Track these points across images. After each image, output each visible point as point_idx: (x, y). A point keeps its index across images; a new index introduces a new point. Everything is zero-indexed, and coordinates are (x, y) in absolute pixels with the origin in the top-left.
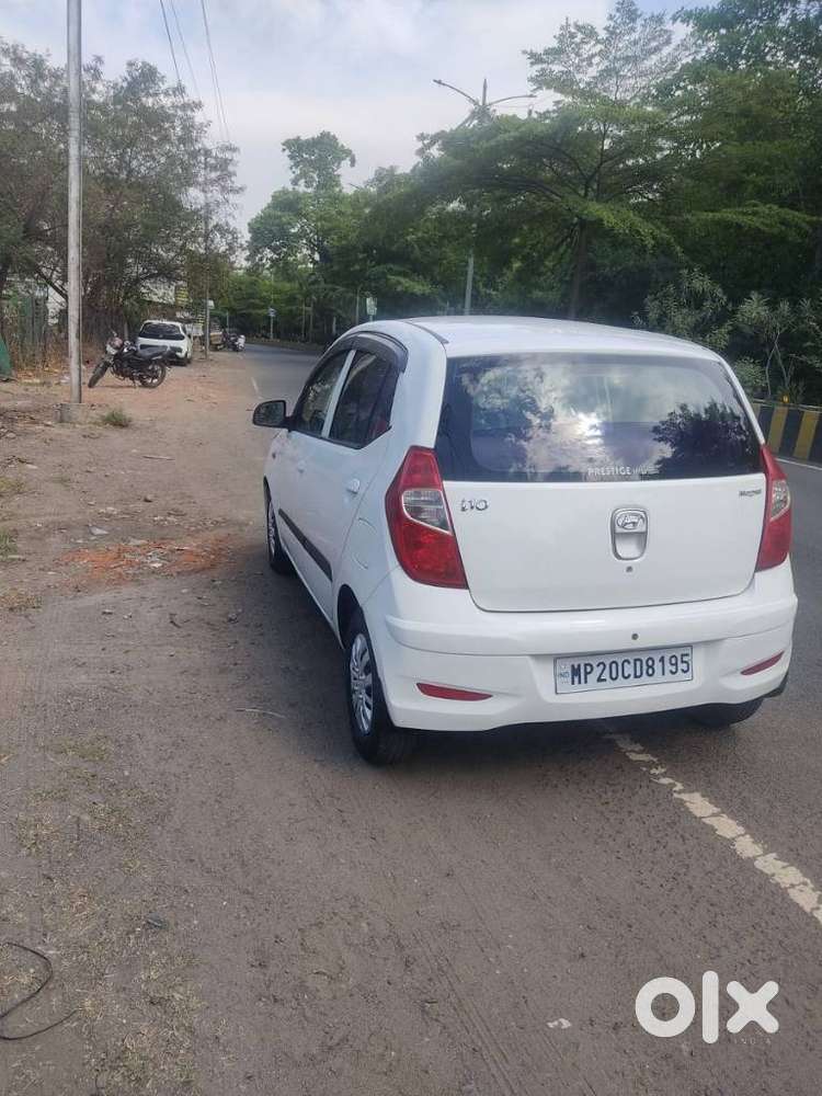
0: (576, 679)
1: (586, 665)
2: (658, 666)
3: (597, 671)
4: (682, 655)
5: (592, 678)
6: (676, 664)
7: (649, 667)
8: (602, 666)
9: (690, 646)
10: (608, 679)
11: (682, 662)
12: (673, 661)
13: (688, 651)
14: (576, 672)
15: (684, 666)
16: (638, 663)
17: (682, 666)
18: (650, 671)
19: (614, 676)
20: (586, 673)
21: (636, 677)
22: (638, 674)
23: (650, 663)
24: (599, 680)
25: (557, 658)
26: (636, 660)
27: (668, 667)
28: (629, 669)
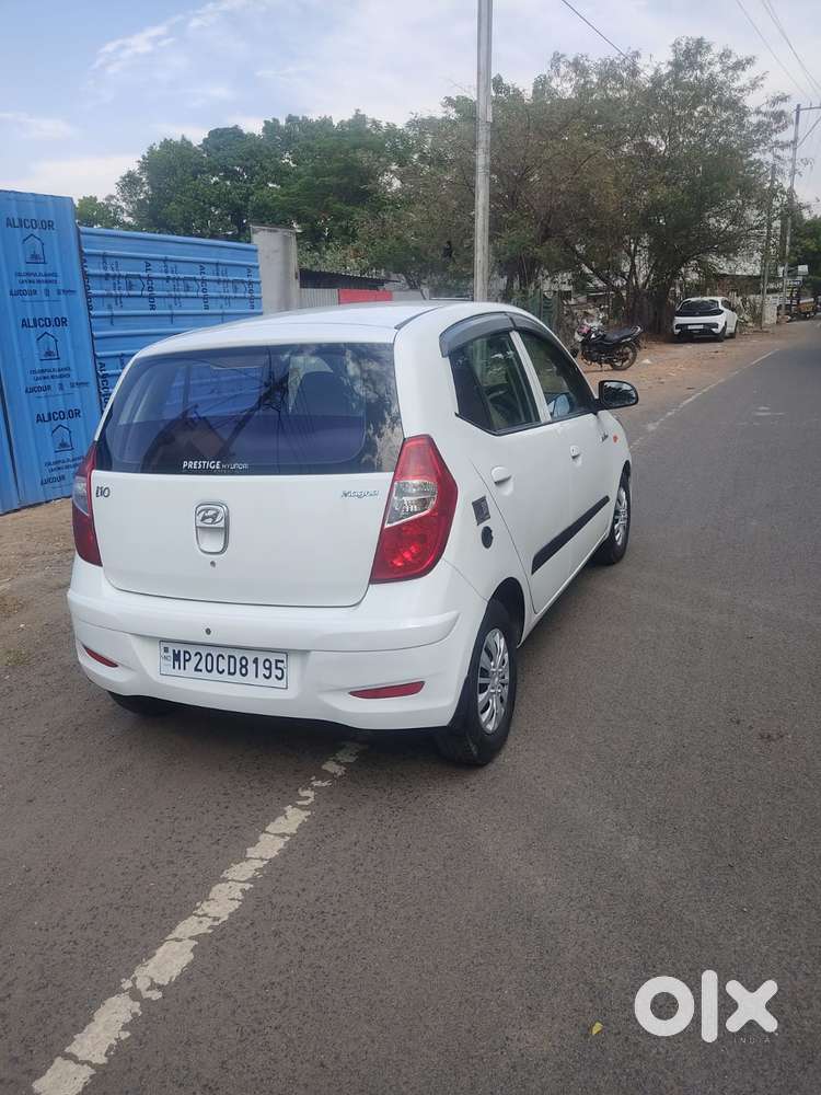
0: (177, 664)
1: (185, 652)
2: (251, 667)
3: (195, 660)
4: (277, 661)
5: (191, 665)
6: (270, 669)
7: (242, 666)
8: (198, 656)
9: (286, 652)
10: (204, 670)
11: (277, 668)
12: (267, 665)
13: (282, 657)
14: (176, 657)
15: (279, 673)
16: (232, 660)
17: (277, 673)
18: (244, 671)
19: (209, 668)
20: (185, 661)
21: (229, 673)
22: (232, 671)
23: (244, 663)
24: (196, 669)
25: (163, 641)
26: (230, 657)
27: (262, 671)
28: (223, 665)
